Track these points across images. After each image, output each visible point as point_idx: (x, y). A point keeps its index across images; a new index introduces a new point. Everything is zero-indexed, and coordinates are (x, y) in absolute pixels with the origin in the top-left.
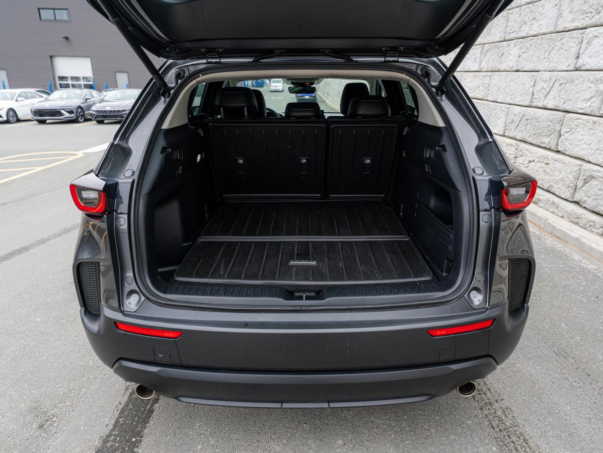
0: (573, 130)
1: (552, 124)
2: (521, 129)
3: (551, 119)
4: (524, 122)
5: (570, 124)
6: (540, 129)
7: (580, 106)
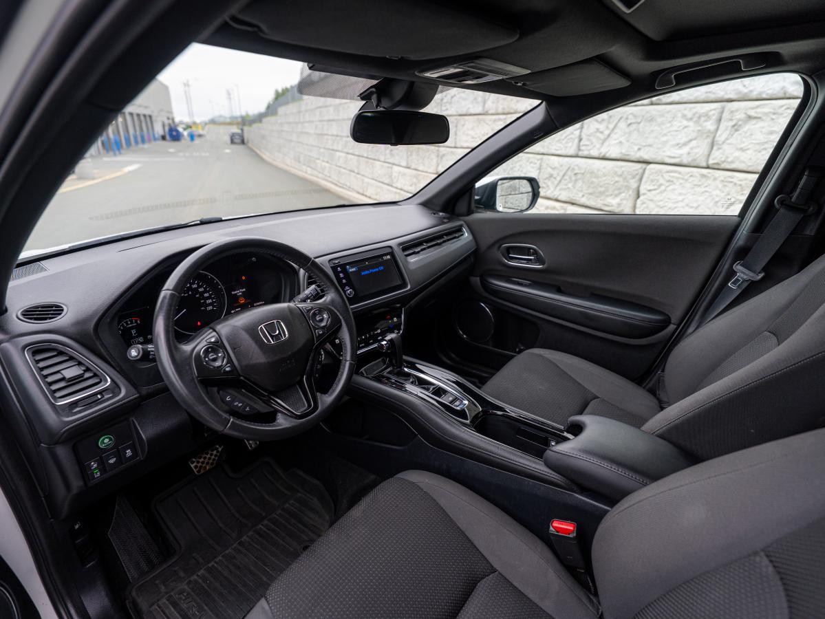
0: (663, 188)
1: (621, 179)
2: (566, 187)
3: (619, 173)
4: (570, 178)
5: (655, 179)
6: (601, 187)
7: (668, 153)
